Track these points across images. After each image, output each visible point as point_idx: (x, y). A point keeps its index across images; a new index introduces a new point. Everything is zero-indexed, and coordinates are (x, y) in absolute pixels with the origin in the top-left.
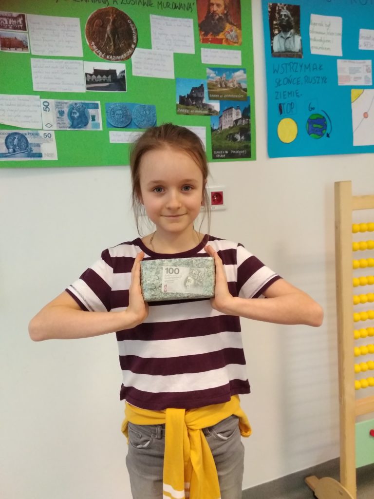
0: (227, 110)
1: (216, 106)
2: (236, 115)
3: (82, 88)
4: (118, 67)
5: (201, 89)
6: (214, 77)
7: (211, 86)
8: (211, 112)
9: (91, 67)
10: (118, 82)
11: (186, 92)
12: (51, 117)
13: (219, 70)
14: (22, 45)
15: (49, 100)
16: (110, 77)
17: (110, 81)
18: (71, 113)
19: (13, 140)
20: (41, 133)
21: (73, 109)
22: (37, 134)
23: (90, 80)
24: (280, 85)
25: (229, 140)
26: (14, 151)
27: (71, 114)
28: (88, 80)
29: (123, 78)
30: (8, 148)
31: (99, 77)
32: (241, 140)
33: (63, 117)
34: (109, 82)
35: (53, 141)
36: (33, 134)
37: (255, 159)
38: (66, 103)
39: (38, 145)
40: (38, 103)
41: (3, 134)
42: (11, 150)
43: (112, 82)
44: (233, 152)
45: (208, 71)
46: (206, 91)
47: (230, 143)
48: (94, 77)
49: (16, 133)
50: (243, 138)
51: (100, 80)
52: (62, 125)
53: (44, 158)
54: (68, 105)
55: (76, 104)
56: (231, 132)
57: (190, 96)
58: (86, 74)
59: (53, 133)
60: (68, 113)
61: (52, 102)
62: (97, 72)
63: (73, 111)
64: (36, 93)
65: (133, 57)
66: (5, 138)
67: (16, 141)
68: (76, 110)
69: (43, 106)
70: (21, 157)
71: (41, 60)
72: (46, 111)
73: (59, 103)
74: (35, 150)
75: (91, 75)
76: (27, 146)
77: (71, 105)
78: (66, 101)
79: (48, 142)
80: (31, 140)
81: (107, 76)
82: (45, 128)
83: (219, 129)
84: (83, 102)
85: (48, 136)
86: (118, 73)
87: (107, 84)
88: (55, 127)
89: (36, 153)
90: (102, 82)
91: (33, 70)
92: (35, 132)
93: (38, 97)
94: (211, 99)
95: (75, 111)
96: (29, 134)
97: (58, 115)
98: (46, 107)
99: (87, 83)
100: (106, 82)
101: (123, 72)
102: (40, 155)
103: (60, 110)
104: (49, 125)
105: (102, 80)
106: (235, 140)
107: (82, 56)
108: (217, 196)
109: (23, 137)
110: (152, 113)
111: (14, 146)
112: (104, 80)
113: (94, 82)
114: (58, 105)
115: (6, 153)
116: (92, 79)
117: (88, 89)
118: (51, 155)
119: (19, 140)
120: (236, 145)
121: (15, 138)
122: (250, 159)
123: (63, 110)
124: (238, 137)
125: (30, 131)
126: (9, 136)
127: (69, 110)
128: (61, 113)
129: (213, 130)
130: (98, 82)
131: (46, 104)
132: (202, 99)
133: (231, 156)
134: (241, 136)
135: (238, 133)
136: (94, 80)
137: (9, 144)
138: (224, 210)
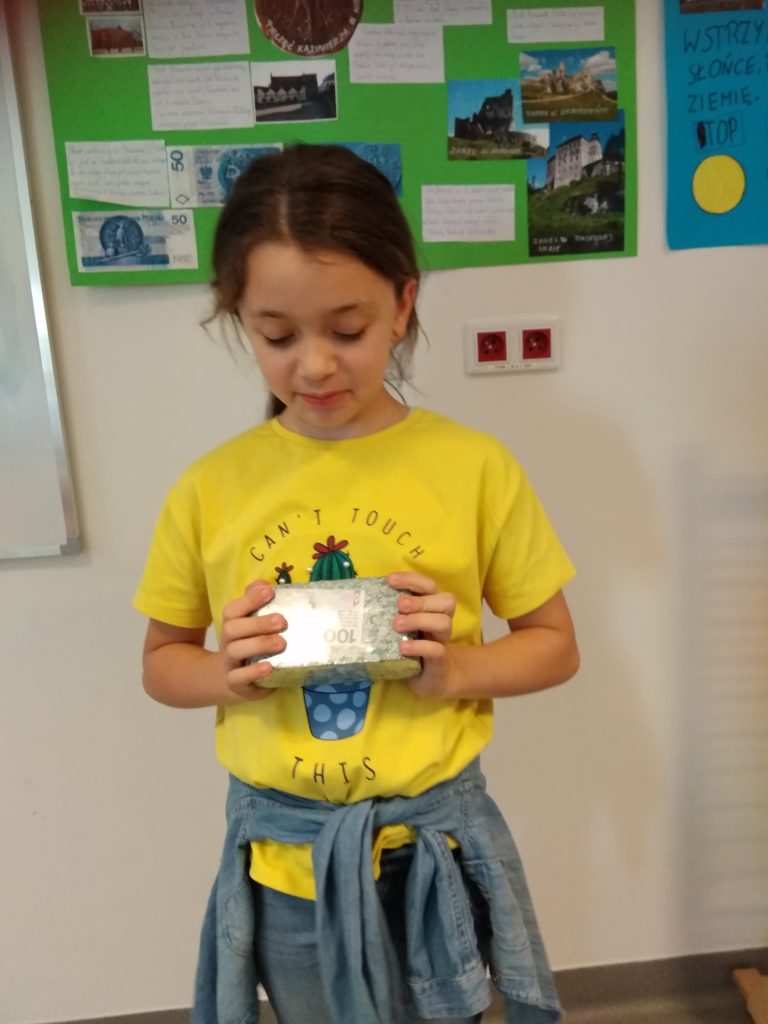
0: (566, 143)
1: (541, 136)
2: (589, 153)
3: (246, 119)
4: (321, 68)
5: (506, 99)
6: (537, 71)
7: (529, 92)
8: (528, 150)
9: (264, 73)
10: (319, 99)
11: (469, 108)
12: (185, 182)
13: (548, 55)
14: (132, 41)
15: (183, 149)
16: (303, 90)
17: (304, 98)
18: (224, 171)
19: (115, 231)
20: (168, 215)
21: (229, 162)
22: (160, 218)
23: (264, 100)
24: (699, 79)
25: (571, 212)
26: (117, 253)
27: (225, 174)
28: (260, 101)
29: (330, 91)
30: (105, 247)
31: (282, 92)
32: (601, 210)
33: (210, 181)
34: (302, 102)
35: (188, 229)
36: (151, 218)
37: (634, 253)
38: (216, 152)
39: (162, 240)
40: (162, 155)
41: (96, 219)
42: (110, 251)
43: (306, 101)
44: (579, 238)
45: (523, 58)
46: (517, 104)
47: (573, 219)
48: (271, 92)
49: (121, 218)
50: (605, 205)
51: (284, 98)
52: (207, 197)
53: (173, 265)
54: (220, 155)
55: (235, 152)
56: (576, 193)
57: (480, 118)
58: (256, 89)
59: (190, 215)
60: (220, 169)
61: (188, 150)
62: (278, 83)
63: (230, 167)
64: (159, 135)
65: (352, 45)
66: (99, 229)
67: (120, 232)
68: (235, 164)
69: (170, 161)
70: (129, 264)
71: (167, 67)
72: (177, 169)
73: (202, 152)
74: (155, 250)
75: (265, 90)
76: (141, 242)
77: (225, 155)
78: (215, 147)
79: (180, 233)
80: (147, 229)
81: (298, 89)
82: (175, 204)
83: (546, 187)
84: (248, 146)
85: (180, 220)
86: (320, 81)
87: (298, 106)
88: (194, 203)
89: (157, 256)
90: (288, 102)
91: (152, 88)
92: (155, 213)
93: (162, 142)
94: (528, 120)
95: (233, 167)
96: (144, 217)
97: (200, 176)
98: (178, 163)
99: (258, 106)
100: (295, 101)
101: (331, 77)
102: (164, 260)
103: (203, 166)
104: (182, 199)
105: (288, 99)
106: (584, 210)
107: (247, 50)
108: (537, 340)
109: (132, 225)
110: (390, 162)
111: (117, 243)
112: (292, 97)
113: (272, 104)
114: (200, 156)
115: (101, 258)
116: (268, 98)
117: (259, 119)
118: (185, 258)
119: (126, 230)
120: (588, 222)
121: (118, 227)
122: (620, 253)
123: (208, 165)
124: (593, 204)
125: (145, 213)
126: (108, 223)
127: (221, 166)
128: (206, 173)
129: (531, 191)
130: (281, 104)
131: (177, 156)
132: (508, 121)
133: (575, 247)
134: (600, 201)
135: (592, 196)
136: (272, 99)
137: (106, 239)
138: (553, 370)
